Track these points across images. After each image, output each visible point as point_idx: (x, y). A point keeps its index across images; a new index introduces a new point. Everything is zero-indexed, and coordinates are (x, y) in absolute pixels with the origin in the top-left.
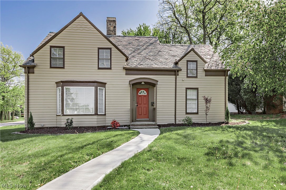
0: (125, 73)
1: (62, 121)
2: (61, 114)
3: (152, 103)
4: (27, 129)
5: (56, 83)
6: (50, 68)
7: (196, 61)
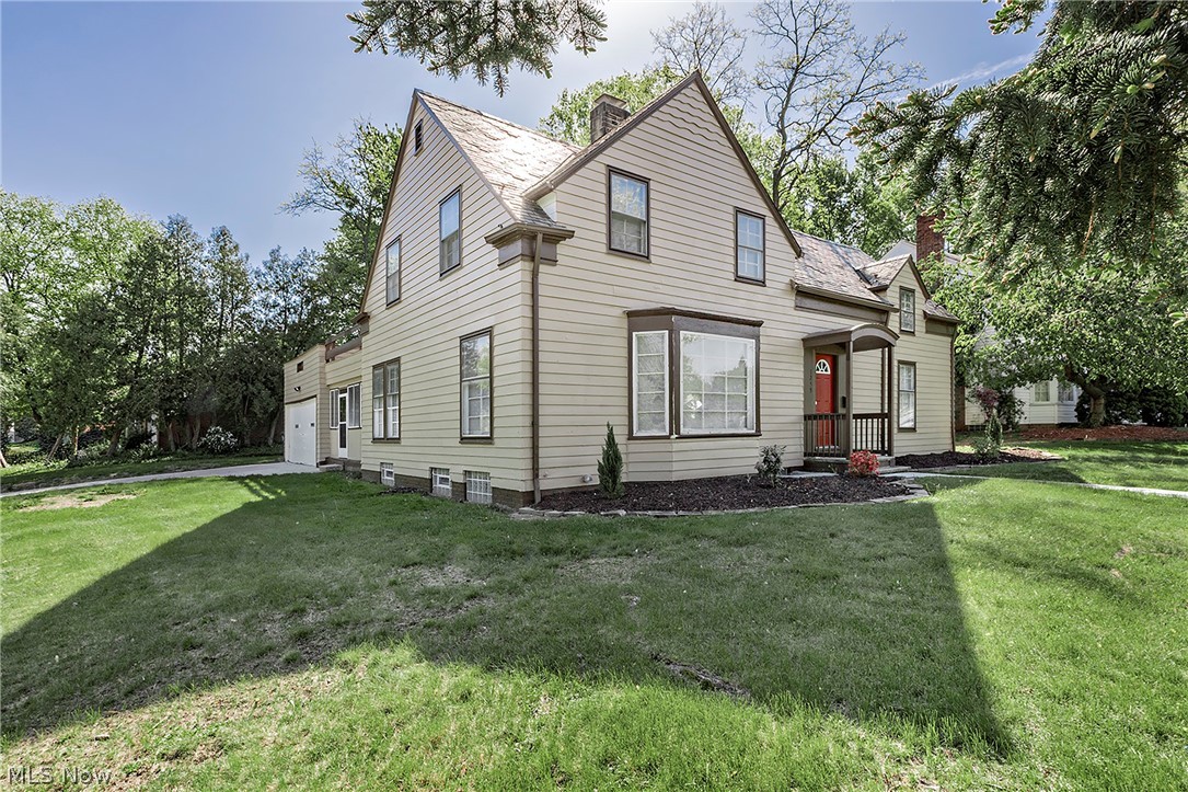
0: (793, 305)
1: (675, 457)
2: (671, 434)
3: (844, 398)
4: (538, 499)
5: (630, 314)
6: (608, 254)
7: (913, 291)
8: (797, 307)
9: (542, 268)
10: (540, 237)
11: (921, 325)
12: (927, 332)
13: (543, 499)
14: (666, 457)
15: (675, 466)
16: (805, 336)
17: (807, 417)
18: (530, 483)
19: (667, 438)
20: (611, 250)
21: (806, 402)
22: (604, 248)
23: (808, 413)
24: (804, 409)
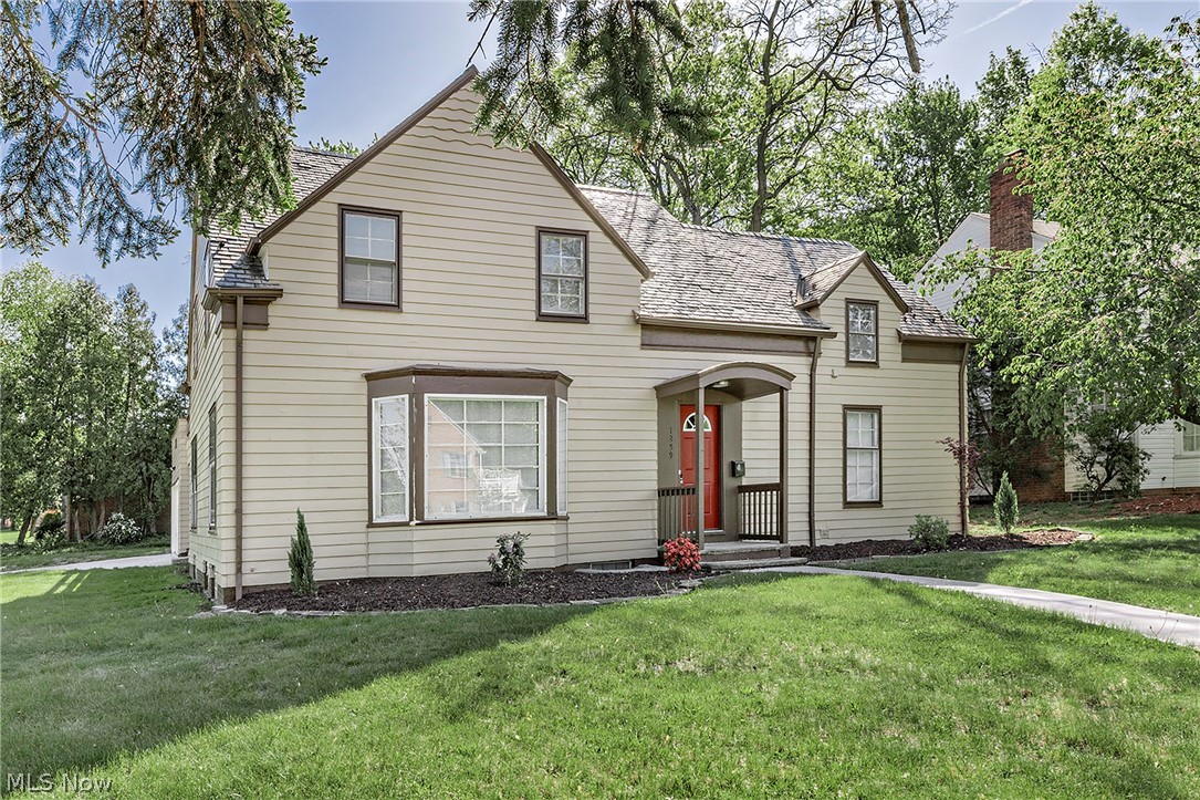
1: (417, 548)
2: (411, 520)
3: (733, 465)
4: (239, 596)
5: (369, 377)
6: (340, 307)
7: (875, 304)
8: (644, 345)
9: (248, 334)
10: (240, 301)
11: (890, 351)
12: (904, 360)
13: (244, 596)
14: (405, 548)
15: (417, 559)
16: (661, 382)
17: (662, 493)
18: (233, 578)
19: (406, 524)
20: (344, 303)
21: (662, 472)
22: (335, 302)
23: (663, 487)
24: (659, 481)
